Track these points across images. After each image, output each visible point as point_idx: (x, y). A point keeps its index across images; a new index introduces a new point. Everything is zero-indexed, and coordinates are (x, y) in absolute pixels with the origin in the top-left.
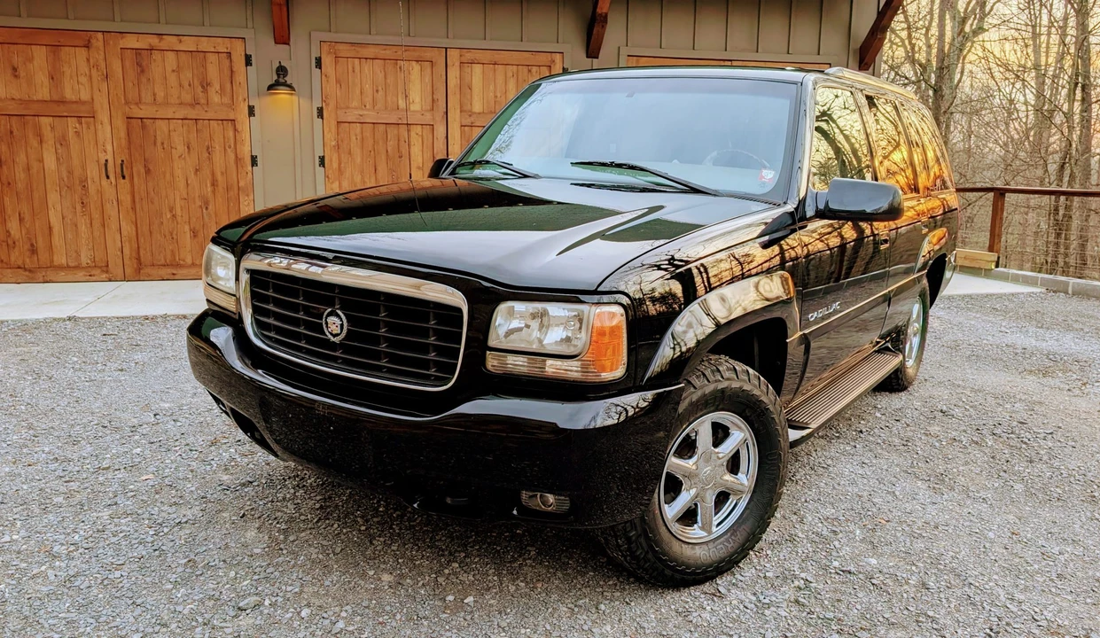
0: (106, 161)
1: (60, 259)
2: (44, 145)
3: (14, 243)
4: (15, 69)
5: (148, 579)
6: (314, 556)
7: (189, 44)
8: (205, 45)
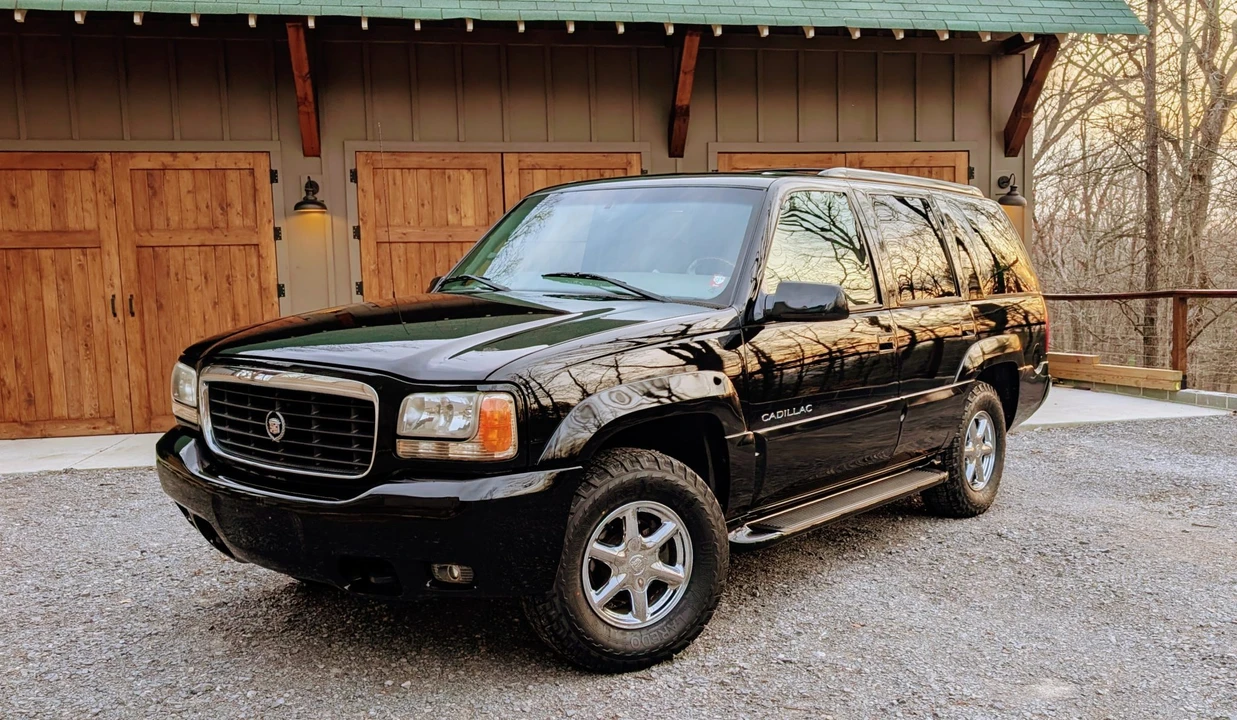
0: (114, 296)
1: (60, 410)
2: (44, 281)
3: (9, 392)
4: (13, 198)
5: (112, 674)
6: (272, 655)
7: (206, 161)
8: (225, 161)
